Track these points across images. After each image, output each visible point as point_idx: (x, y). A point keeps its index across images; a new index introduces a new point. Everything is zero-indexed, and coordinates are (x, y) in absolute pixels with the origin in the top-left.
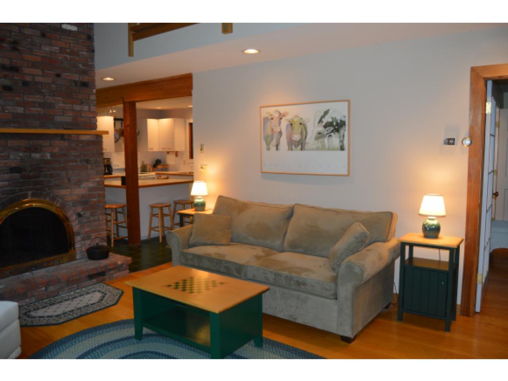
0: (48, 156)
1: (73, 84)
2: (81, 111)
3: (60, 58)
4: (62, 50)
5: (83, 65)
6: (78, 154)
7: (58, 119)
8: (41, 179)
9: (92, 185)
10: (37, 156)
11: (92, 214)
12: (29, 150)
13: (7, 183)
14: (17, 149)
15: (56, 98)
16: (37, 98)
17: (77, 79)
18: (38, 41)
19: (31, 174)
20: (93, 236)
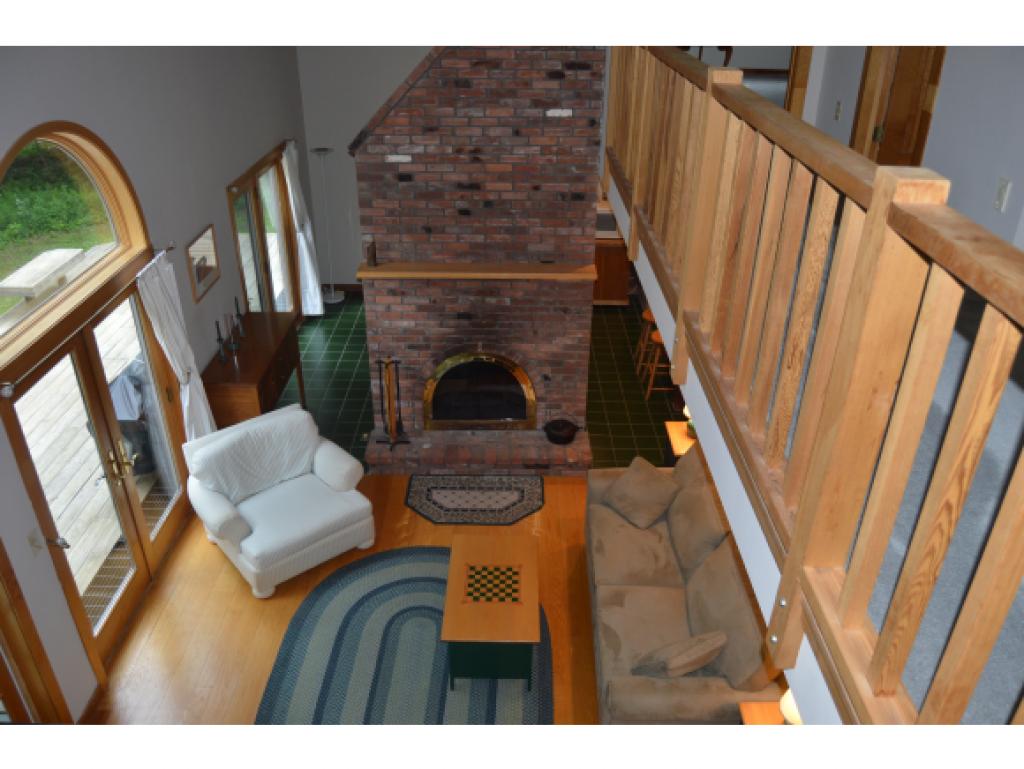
0: (508, 301)
1: (559, 198)
2: (568, 237)
3: (541, 162)
4: (545, 150)
5: (578, 168)
6: (551, 300)
7: (532, 248)
8: (497, 328)
9: (569, 342)
10: (492, 300)
11: (566, 379)
12: (483, 293)
13: (452, 330)
14: (466, 292)
15: (531, 220)
16: (505, 222)
17: (567, 191)
18: (508, 143)
19: (484, 322)
20: (564, 406)
